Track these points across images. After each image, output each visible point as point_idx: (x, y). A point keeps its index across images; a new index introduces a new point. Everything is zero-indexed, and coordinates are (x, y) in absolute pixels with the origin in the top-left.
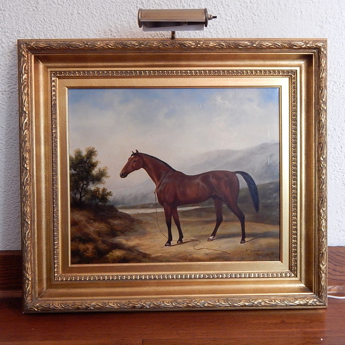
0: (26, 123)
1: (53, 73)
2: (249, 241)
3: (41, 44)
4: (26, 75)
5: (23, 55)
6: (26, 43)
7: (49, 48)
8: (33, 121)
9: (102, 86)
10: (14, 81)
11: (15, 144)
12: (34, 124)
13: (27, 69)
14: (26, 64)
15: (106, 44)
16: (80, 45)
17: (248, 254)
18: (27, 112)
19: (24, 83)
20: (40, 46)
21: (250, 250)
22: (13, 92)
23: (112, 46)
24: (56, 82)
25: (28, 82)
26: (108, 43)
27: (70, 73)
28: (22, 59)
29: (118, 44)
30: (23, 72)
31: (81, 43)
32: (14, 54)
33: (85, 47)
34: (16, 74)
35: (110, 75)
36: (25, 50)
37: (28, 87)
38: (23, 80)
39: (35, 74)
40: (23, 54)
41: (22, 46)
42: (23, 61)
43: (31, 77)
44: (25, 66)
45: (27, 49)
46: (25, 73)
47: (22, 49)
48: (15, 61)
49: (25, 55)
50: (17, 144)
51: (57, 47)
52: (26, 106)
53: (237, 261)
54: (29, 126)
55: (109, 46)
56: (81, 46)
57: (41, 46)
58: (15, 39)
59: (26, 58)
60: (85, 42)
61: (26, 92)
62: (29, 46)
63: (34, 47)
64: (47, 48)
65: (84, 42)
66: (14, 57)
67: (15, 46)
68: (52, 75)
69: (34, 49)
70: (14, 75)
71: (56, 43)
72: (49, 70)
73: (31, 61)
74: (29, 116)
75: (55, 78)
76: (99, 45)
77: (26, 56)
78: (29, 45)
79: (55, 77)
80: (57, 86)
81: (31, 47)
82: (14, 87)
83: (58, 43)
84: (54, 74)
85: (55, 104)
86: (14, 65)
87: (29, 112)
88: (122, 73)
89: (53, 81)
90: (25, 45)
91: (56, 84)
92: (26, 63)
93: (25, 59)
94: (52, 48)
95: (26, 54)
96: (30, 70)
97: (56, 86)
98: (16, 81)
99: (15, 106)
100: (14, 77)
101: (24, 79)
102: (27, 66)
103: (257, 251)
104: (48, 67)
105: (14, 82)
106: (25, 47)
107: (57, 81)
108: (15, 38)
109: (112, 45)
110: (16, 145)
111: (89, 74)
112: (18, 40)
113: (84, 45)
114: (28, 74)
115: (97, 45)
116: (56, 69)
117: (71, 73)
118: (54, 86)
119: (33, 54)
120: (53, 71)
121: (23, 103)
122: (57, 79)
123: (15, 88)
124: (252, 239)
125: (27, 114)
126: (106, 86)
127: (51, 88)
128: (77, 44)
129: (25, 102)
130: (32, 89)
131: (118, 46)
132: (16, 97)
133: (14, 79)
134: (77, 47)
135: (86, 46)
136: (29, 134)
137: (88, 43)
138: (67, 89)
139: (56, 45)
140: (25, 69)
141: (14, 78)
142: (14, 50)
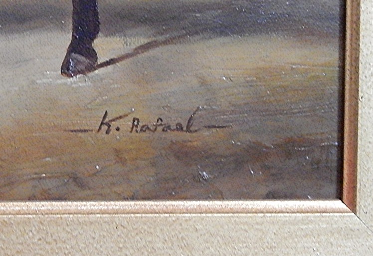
2: (127, 56)
17: (117, 152)
21: (126, 124)
53: (31, 198)
103: (180, 128)
124: (143, 41)
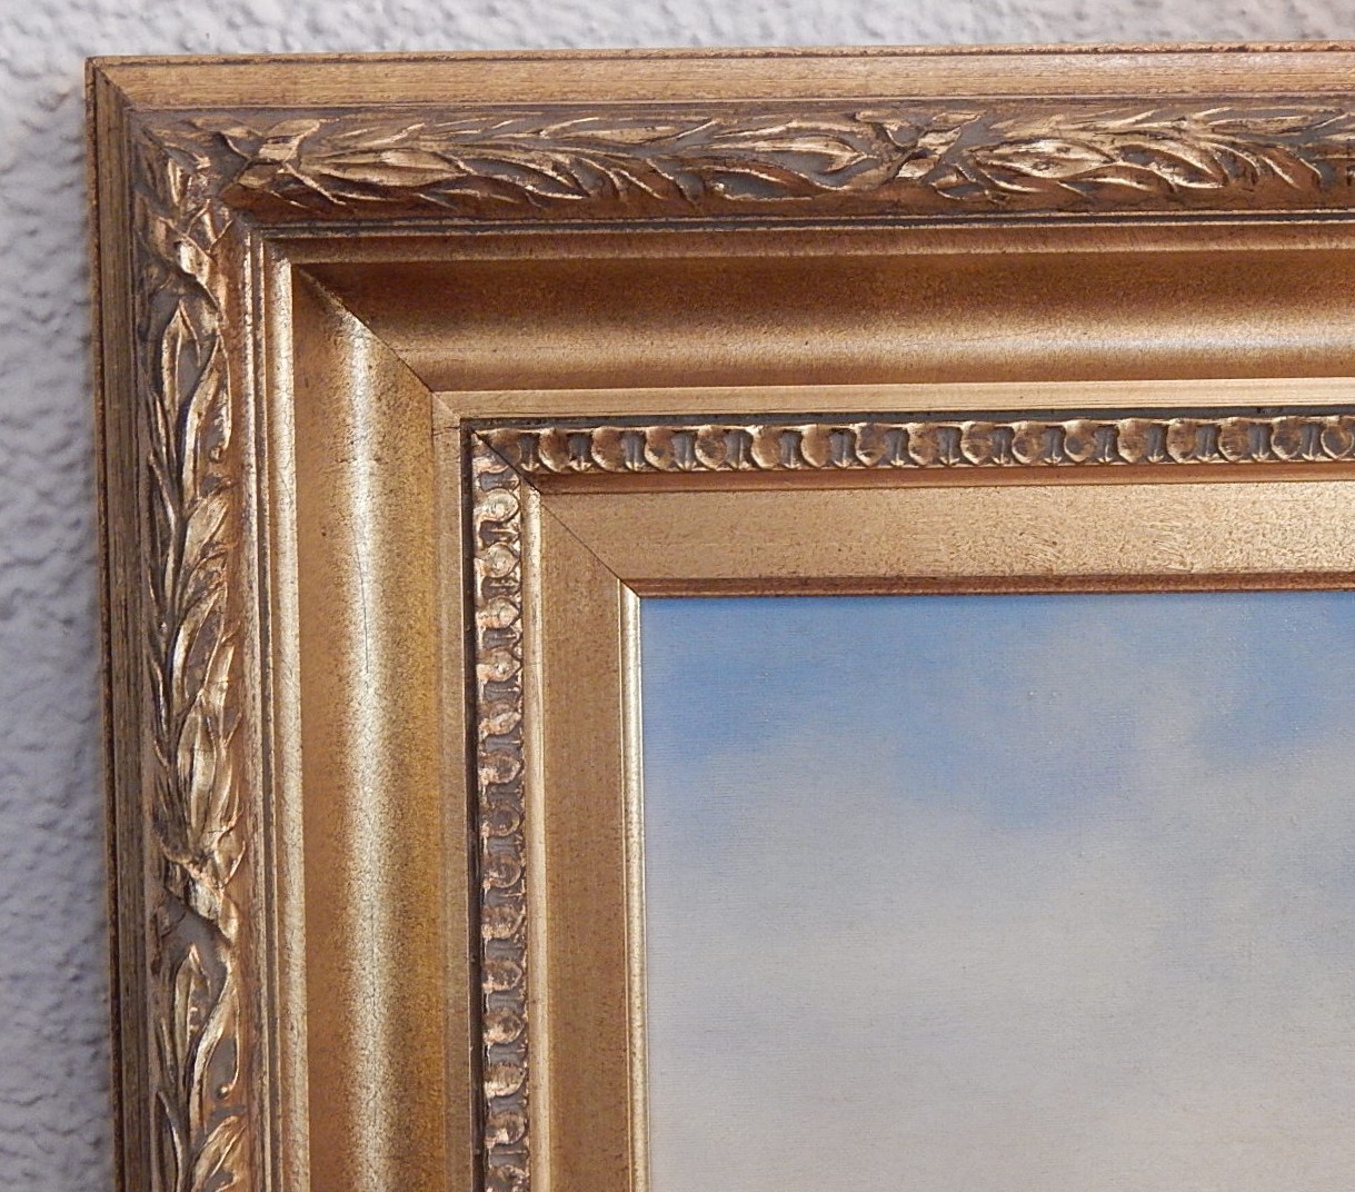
0: (223, 1046)
1: (485, 439)
3: (391, 158)
4: (217, 507)
5: (189, 280)
6: (221, 139)
7: (477, 193)
8: (285, 1008)
9: (1019, 569)
10: (27, 480)
11: (33, 1135)
12: (293, 1036)
13: (227, 433)
14: (221, 386)
15: (1126, 151)
16: (830, 159)
18: (231, 930)
19: (197, 600)
20: (374, 177)
22: (18, 601)
23: (1193, 173)
24: (523, 536)
25: (235, 585)
26: (1155, 136)
27: (676, 442)
28: (177, 323)
29: (1262, 146)
30: (188, 475)
31: (842, 141)
32: (27, 197)
33: (892, 181)
34: (44, 412)
35: (1124, 453)
36: (207, 219)
37: (239, 639)
38: (188, 573)
39: (300, 474)
40: (186, 266)
41: (174, 174)
42: (190, 344)
43: (268, 518)
44: (213, 410)
45: (225, 212)
46: (209, 486)
47: (164, 203)
48: (37, 266)
49: (203, 280)
50: (46, 1138)
51: (578, 189)
52: (218, 859)
54: (249, 1073)
55: (1166, 173)
56: (842, 174)
57: (393, 181)
58: (40, 35)
59: (214, 308)
60: (892, 126)
61: (218, 700)
62: (251, 181)
63: (310, 182)
64: (452, 198)
65: (880, 131)
66: (33, 233)
67: (42, 105)
68: (482, 464)
69: (313, 206)
70: (23, 425)
71: (559, 140)
72: (447, 407)
73: (270, 336)
74: (247, 970)
75: (511, 499)
76: (1049, 161)
77: (221, 293)
78: (256, 164)
79: (507, 486)
80: (535, 585)
81: (276, 182)
82: (24, 548)
83: (579, 141)
84: (498, 451)
85: (514, 790)
86: (29, 314)
87: (247, 920)
88: (1250, 437)
89: (493, 529)
90: (205, 162)
91: (521, 559)
92: (220, 368)
93: (210, 322)
94: (521, 193)
95: (213, 272)
96: (259, 442)
97: (522, 586)
98: (46, 481)
99: (32, 748)
100: (27, 439)
101: (192, 550)
102: (226, 398)
104: (435, 380)
105: (28, 496)
106: (204, 180)
107: (535, 525)
108: (44, 23)
109: (1192, 159)
110: (31, 1144)
111: (886, 447)
112: (95, 70)
113: (876, 164)
114: (231, 489)
115: (1025, 167)
116: (528, 401)
117: (694, 436)
118: (502, 588)
119: (285, 247)
120: (490, 423)
121: (183, 823)
122: (534, 499)
123: (38, 563)
125: (227, 943)
126: (1063, 568)
127: (471, 606)
128: (799, 145)
129: (206, 816)
130: (278, 653)
131: (1266, 167)
132: (43, 659)
133: (26, 463)
134: (804, 187)
135: (905, 172)
136: (251, 1163)
137: (929, 140)
138: (632, 599)
139: (557, 167)
140: (209, 429)
141: (31, 454)
142: (33, 157)
